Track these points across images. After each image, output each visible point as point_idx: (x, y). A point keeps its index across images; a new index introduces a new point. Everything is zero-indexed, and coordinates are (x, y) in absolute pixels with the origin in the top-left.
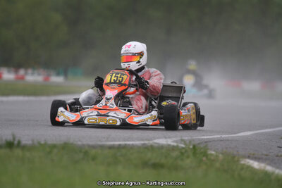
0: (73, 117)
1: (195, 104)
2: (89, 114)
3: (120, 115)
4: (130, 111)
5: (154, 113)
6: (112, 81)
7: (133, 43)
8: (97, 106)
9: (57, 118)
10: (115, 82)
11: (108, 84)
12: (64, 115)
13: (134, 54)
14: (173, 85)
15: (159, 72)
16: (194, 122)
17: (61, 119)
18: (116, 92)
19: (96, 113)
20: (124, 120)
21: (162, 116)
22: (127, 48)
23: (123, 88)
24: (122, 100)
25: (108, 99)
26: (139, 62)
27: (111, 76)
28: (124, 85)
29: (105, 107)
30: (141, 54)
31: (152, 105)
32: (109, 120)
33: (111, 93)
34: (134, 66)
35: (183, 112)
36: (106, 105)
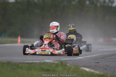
0: (32, 52)
1: (78, 46)
2: (38, 51)
3: (50, 51)
4: (54, 49)
5: (63, 49)
6: (47, 38)
7: (55, 22)
8: (41, 47)
9: (26, 52)
10: (48, 38)
11: (45, 39)
12: (29, 51)
13: (55, 26)
15: (64, 34)
16: (78, 53)
18: (48, 42)
19: (41, 50)
20: (52, 52)
21: (66, 51)
22: (52, 24)
23: (51, 40)
24: (51, 45)
25: (45, 45)
26: (57, 29)
27: (46, 36)
28: (51, 39)
29: (44, 48)
31: (62, 46)
32: (46, 53)
33: (46, 42)
34: (55, 31)
35: (74, 49)
36: (45, 47)
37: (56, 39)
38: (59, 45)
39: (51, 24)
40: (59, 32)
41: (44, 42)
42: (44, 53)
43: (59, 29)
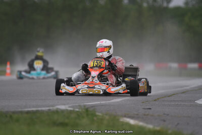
0: (71, 89)
1: (146, 79)
2: (82, 87)
3: (101, 87)
4: (107, 84)
5: (124, 85)
6: (95, 66)
7: (104, 40)
8: (87, 82)
9: (60, 91)
10: (96, 66)
11: (92, 68)
12: (65, 88)
13: (106, 47)
14: (132, 67)
15: (121, 59)
16: (146, 91)
17: (63, 91)
18: (98, 73)
19: (87, 87)
20: (105, 90)
21: (128, 87)
22: (101, 43)
23: (102, 70)
24: (102, 78)
25: (93, 77)
26: (109, 52)
27: (94, 63)
28: (103, 68)
29: (92, 82)
30: (110, 47)
31: (118, 81)
32: (95, 91)
33: (94, 73)
34: (106, 54)
35: (141, 85)
36: (92, 81)
37: (109, 68)
38: (114, 79)
39: (98, 43)
40: (113, 57)
41: (90, 74)
42: (92, 91)
43: (111, 51)
